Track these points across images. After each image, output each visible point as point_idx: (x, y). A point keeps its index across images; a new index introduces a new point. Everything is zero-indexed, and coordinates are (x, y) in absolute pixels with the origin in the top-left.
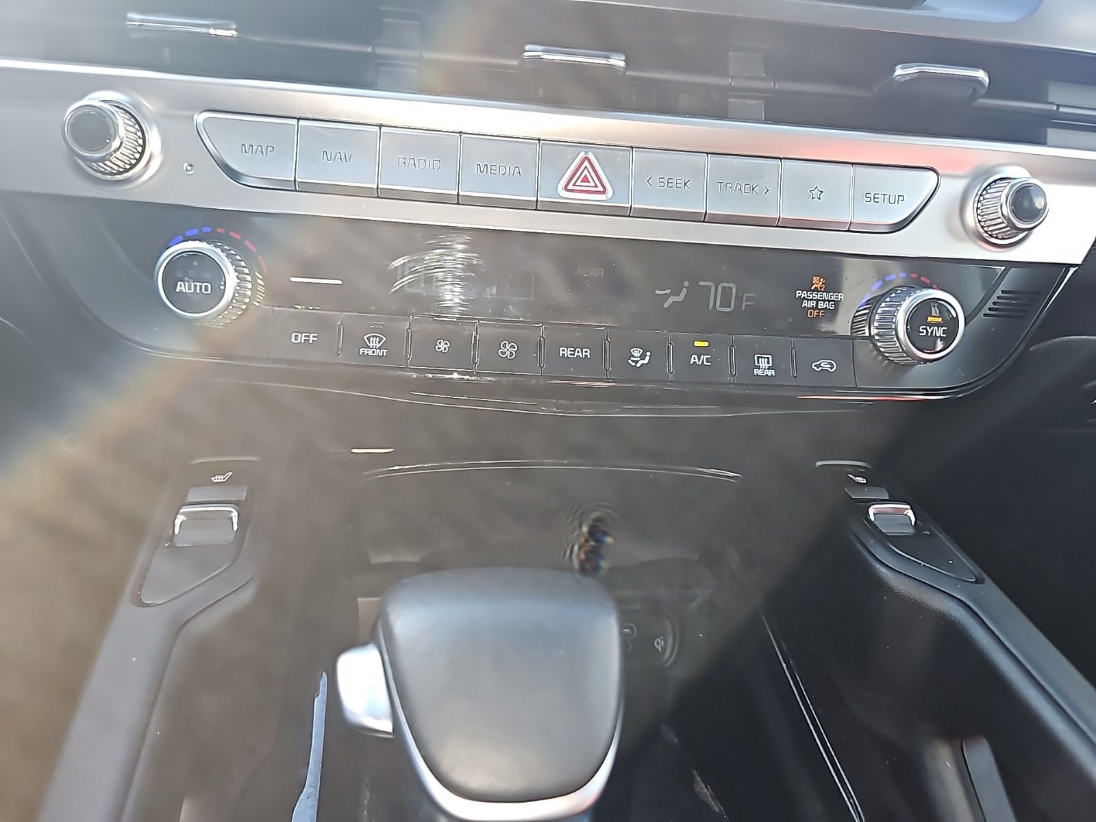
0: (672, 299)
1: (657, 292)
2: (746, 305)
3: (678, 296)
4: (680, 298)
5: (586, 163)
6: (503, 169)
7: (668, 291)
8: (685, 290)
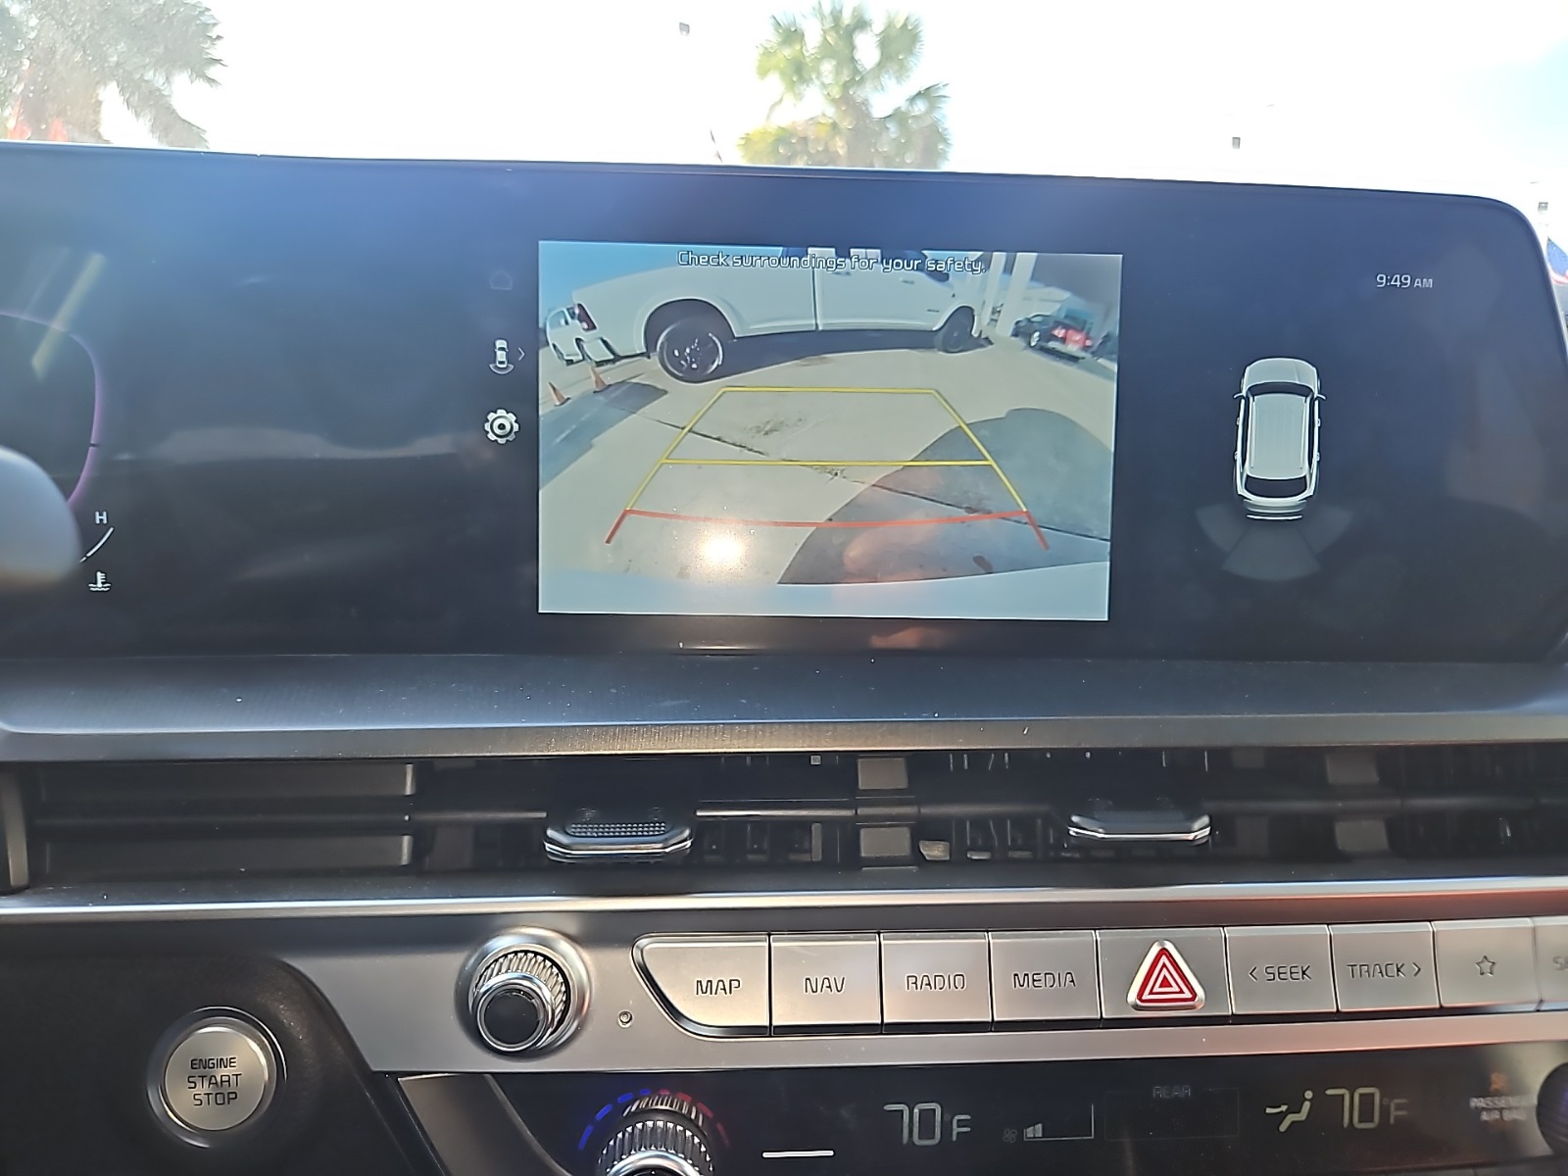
0: (1291, 1118)
1: (1269, 1110)
2: (1396, 1117)
3: (1299, 1112)
4: (1302, 1116)
5: (1164, 959)
6: (1050, 980)
7: (1284, 1108)
8: (1307, 1105)
